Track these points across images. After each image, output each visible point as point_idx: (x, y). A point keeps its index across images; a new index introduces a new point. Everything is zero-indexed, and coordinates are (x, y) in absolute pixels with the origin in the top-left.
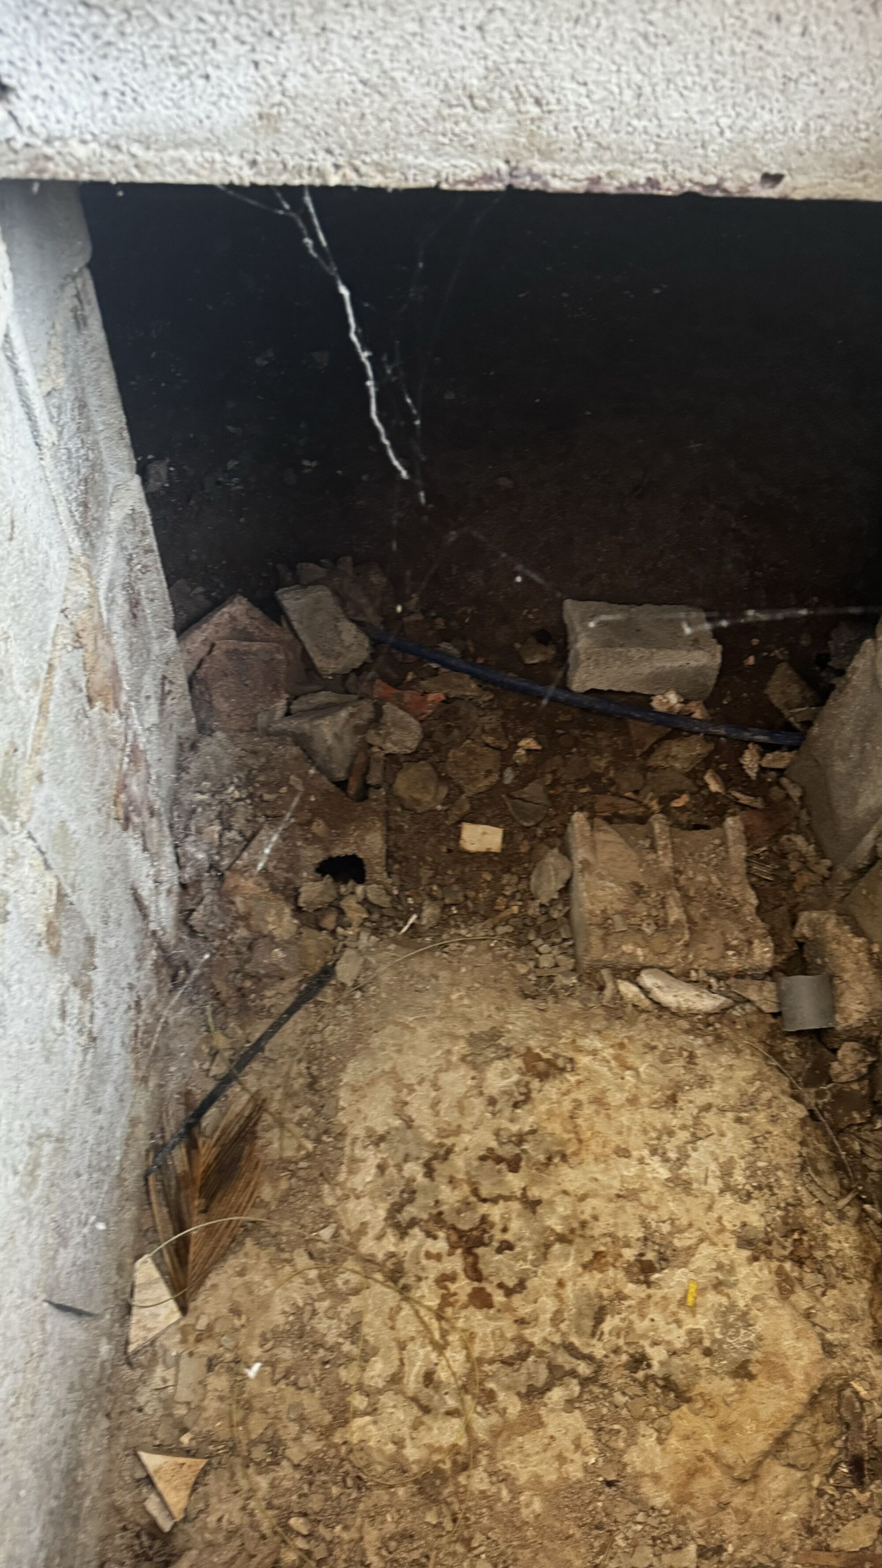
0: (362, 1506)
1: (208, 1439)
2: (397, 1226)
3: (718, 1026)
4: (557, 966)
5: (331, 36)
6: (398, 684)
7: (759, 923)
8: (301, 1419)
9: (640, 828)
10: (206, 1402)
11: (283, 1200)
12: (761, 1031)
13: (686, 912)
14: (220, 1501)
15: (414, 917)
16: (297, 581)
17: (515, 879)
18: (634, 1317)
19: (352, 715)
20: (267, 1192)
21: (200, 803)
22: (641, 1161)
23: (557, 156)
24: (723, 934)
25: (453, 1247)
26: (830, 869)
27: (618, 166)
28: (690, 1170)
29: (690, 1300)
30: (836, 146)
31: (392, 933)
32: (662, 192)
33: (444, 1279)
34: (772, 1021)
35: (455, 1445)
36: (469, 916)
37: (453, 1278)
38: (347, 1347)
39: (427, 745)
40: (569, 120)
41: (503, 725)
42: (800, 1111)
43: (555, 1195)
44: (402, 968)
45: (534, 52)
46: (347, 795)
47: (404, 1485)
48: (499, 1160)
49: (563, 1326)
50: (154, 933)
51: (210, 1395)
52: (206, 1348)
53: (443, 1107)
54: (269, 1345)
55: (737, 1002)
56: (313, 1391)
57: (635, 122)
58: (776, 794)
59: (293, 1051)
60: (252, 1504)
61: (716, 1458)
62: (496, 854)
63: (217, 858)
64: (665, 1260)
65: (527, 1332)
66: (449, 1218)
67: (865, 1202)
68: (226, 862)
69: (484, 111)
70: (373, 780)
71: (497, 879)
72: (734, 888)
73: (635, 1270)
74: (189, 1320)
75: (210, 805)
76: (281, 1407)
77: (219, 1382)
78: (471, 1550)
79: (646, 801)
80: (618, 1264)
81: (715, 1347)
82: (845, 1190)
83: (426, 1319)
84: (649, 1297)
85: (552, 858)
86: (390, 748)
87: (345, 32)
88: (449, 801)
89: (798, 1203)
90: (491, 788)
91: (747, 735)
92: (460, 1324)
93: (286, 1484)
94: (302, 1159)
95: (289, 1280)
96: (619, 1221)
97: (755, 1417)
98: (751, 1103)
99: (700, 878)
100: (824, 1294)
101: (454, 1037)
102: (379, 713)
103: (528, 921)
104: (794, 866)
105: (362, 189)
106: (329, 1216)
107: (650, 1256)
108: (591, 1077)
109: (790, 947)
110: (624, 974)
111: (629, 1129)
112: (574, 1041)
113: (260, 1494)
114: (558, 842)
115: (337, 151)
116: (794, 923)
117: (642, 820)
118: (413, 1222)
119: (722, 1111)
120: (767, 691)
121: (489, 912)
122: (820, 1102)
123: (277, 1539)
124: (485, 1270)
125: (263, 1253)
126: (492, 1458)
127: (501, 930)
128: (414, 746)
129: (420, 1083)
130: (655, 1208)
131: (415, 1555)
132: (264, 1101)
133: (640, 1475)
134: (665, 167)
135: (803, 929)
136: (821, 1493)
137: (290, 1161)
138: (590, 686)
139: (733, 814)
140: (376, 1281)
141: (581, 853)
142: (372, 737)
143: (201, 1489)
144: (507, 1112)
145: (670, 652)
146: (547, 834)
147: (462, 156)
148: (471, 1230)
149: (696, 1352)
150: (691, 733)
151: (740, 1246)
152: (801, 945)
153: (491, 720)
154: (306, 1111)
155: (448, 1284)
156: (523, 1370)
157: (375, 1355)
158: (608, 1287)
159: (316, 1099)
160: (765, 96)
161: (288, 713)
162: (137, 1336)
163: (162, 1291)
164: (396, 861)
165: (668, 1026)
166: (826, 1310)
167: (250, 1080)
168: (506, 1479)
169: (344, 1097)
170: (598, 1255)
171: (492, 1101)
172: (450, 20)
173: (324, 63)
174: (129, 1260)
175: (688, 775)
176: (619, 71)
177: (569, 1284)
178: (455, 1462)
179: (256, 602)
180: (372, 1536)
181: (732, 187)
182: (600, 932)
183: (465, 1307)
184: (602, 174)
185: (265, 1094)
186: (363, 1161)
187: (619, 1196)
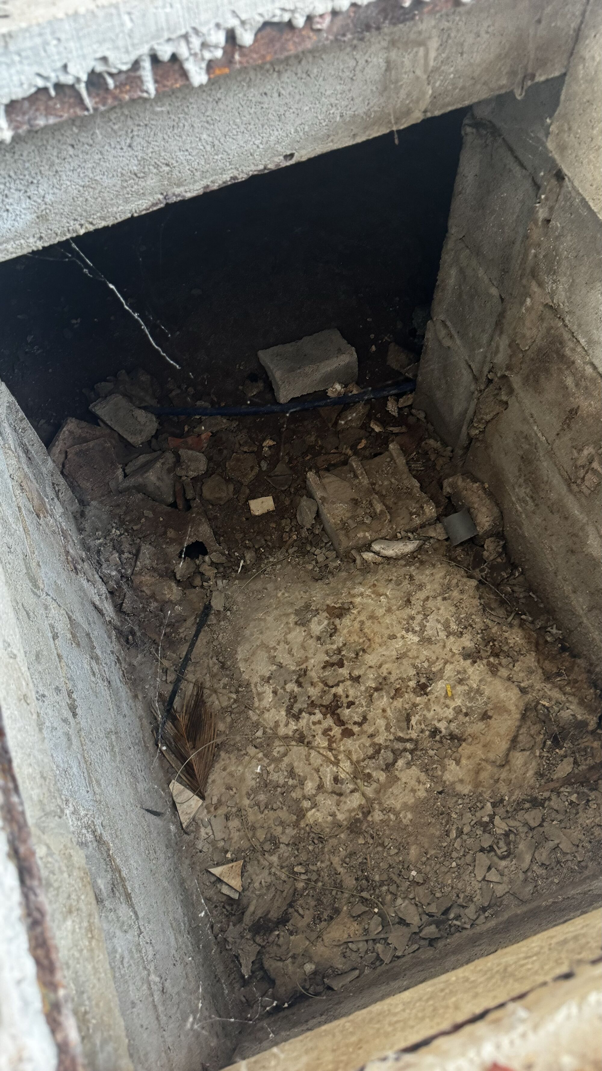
0: (326, 849)
1: (240, 850)
2: (294, 716)
3: (419, 556)
4: (327, 558)
5: (60, 173)
6: (181, 435)
7: (423, 494)
8: (282, 823)
9: (346, 468)
10: (232, 835)
11: (231, 727)
12: (442, 551)
13: (384, 504)
14: (257, 875)
15: (242, 561)
16: (98, 396)
17: (289, 521)
18: (425, 712)
19: (163, 464)
20: (221, 727)
21: (101, 545)
22: (403, 637)
23: (184, 183)
24: (407, 508)
25: (325, 715)
26: (452, 451)
27: (214, 177)
28: (429, 632)
29: (450, 694)
30: (313, 133)
31: (234, 575)
32: (240, 180)
33: (326, 732)
34: (447, 543)
35: (360, 805)
36: (271, 550)
37: (330, 729)
38: (291, 782)
39: (212, 465)
40: (185, 167)
41: (250, 437)
42: (474, 583)
43: (366, 670)
44: (246, 591)
45: (158, 146)
46: (180, 510)
47: (342, 832)
48: (332, 665)
49: (392, 730)
50: (110, 622)
51: (232, 831)
52: (222, 811)
53: (294, 651)
54: (252, 796)
55: (425, 541)
56: (282, 808)
57: (216, 157)
58: (411, 420)
59: (206, 654)
60: (273, 870)
61: (486, 760)
62: (273, 511)
63: (123, 571)
64: (431, 679)
65: (376, 740)
66: (318, 702)
67: (521, 615)
68: (129, 571)
69: (143, 178)
70: (189, 496)
71: (279, 524)
72: (405, 482)
73: (418, 690)
74: (208, 801)
75: (106, 544)
76: (270, 822)
77: (235, 823)
78: (385, 847)
79: (344, 452)
80: (409, 691)
81: (469, 710)
82: (509, 613)
83: (324, 753)
84: (429, 700)
85: (304, 502)
86: (192, 474)
87: (67, 170)
88: (237, 491)
89: (487, 628)
90: (257, 476)
91: (385, 393)
92: (342, 748)
93: (286, 855)
94: (233, 704)
95: (250, 762)
96: (402, 670)
97: (498, 735)
98: (449, 588)
99: (386, 483)
100: (514, 666)
101: (287, 615)
102: (178, 457)
103: (304, 541)
104: (433, 457)
105: (96, 231)
106: (257, 725)
107: (423, 680)
108: (364, 607)
109: (444, 501)
110: (364, 549)
111: (392, 625)
112: (349, 593)
113: (275, 864)
114: (304, 492)
115: (79, 219)
116: (442, 488)
117: (345, 463)
118: (301, 711)
119: (435, 597)
120: (388, 363)
121: (281, 544)
122: (483, 574)
123: (292, 879)
124: (345, 719)
125: (231, 756)
126: (380, 804)
127: (291, 551)
128: (205, 469)
129: (278, 644)
130: (418, 657)
131: (360, 860)
132: (201, 684)
133: (453, 783)
134: (238, 170)
135: (447, 490)
136: (541, 757)
137: (227, 707)
138: (290, 397)
139: (393, 441)
140: (293, 746)
141: (319, 494)
142: (179, 472)
143: (245, 874)
144: (328, 641)
145: (327, 362)
146: (297, 490)
147: (139, 199)
148: (331, 703)
149: (461, 717)
150: (355, 403)
151: (465, 659)
152: (449, 498)
153: (242, 437)
154: (225, 680)
155: (329, 733)
156: (381, 758)
157: (306, 780)
158: (408, 703)
159: (228, 672)
160: (272, 126)
161: (126, 476)
162: (185, 820)
163: (189, 793)
164: (220, 536)
165: (394, 566)
166: (517, 673)
167: (190, 677)
168: (390, 810)
169: (242, 666)
170: (397, 690)
171: (319, 638)
172: (115, 148)
173: (62, 185)
174: (166, 786)
175: (361, 428)
176: (200, 139)
177: (388, 710)
178: (363, 813)
179: (80, 418)
180: (336, 860)
181: (272, 166)
182: (343, 532)
183: (341, 740)
184: (209, 183)
185: (201, 680)
186: (264, 692)
187: (397, 658)
